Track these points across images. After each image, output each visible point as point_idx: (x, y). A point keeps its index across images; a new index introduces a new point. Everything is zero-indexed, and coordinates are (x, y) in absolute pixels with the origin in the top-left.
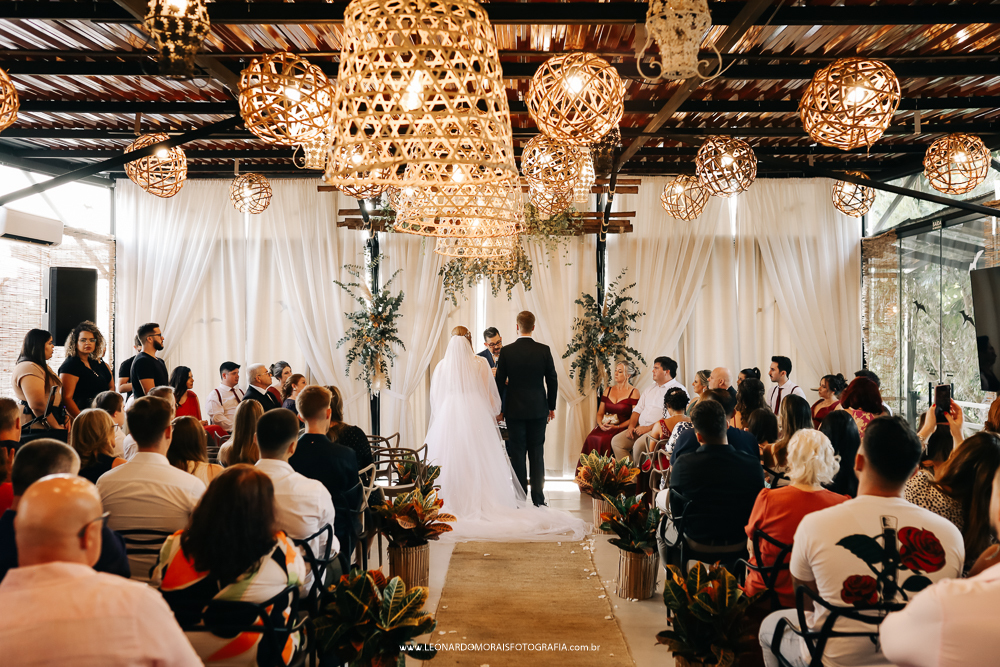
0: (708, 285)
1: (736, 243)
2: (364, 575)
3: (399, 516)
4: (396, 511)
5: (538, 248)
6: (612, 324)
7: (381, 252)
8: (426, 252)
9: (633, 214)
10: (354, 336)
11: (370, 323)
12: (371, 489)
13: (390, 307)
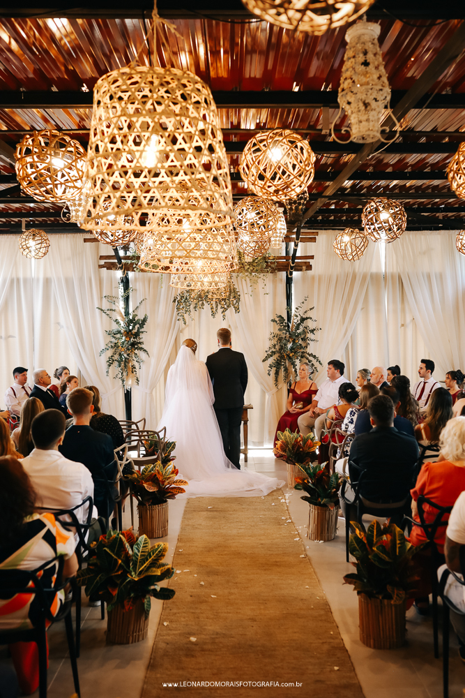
0: (365, 308)
1: (385, 277)
2: (118, 535)
3: (146, 482)
4: (143, 479)
5: (244, 282)
6: (297, 336)
7: (131, 286)
8: (164, 285)
9: (312, 257)
10: (112, 347)
11: (124, 338)
12: (124, 462)
13: (138, 326)
